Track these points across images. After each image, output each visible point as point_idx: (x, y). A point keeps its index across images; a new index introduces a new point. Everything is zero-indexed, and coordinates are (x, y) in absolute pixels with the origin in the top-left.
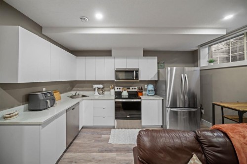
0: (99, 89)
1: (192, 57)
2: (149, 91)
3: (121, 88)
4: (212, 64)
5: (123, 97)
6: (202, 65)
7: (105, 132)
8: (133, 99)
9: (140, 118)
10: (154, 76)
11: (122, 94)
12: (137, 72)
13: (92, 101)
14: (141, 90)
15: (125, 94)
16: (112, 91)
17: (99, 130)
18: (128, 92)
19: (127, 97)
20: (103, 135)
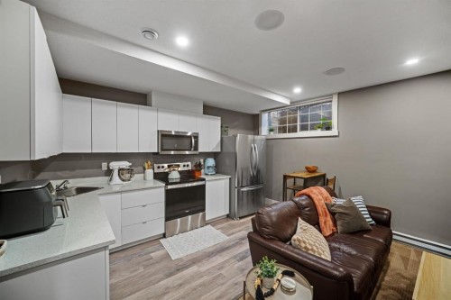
0: (120, 170)
1: (253, 122)
2: (208, 167)
3: (166, 165)
4: (272, 133)
5: (170, 181)
6: (263, 134)
7: (150, 249)
8: (189, 182)
9: (203, 210)
10: (217, 146)
11: (170, 177)
12: (196, 137)
13: (119, 195)
14: (199, 167)
15: (175, 175)
16: (150, 173)
17: (137, 250)
18: (179, 172)
19: (178, 180)
20: (152, 255)
